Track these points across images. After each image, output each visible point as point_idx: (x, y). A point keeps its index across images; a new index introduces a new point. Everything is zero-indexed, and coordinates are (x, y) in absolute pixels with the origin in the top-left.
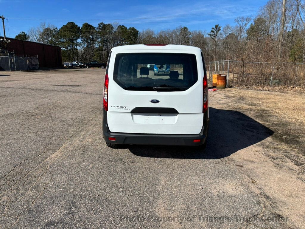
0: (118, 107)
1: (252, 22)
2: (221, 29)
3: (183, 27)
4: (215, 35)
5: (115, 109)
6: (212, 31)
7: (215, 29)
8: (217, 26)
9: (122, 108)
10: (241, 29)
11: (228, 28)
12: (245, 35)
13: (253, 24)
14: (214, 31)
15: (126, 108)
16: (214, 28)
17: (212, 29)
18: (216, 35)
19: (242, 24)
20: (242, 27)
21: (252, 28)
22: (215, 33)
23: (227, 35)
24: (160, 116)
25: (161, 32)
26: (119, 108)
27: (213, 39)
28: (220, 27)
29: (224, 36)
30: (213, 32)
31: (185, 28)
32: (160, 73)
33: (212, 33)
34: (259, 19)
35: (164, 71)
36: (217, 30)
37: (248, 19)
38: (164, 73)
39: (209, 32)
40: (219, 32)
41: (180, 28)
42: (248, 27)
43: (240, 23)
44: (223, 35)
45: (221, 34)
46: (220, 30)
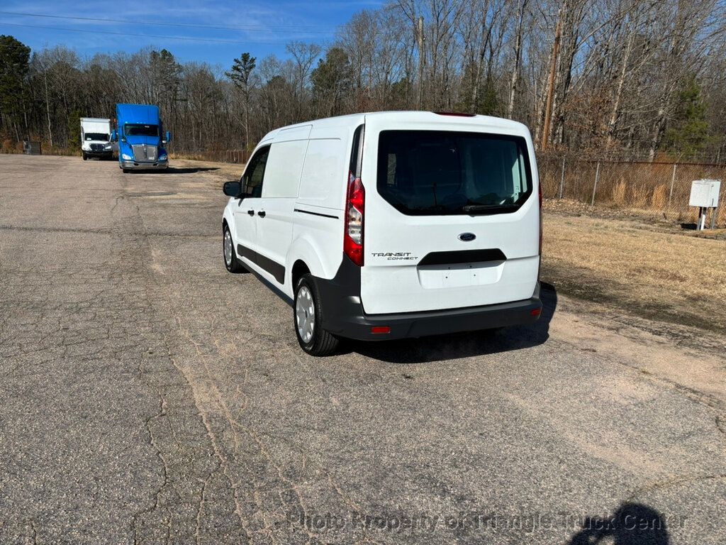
0: (390, 255)
1: (323, 56)
2: (257, 63)
3: (158, 51)
4: (242, 77)
5: (384, 261)
6: (235, 68)
7: (243, 63)
8: (245, 57)
9: (399, 257)
10: (301, 70)
11: (271, 62)
12: (309, 84)
13: (325, 61)
14: (239, 67)
15: (410, 256)
16: (240, 60)
17: (235, 64)
18: (247, 79)
19: (302, 58)
20: (303, 65)
21: (323, 69)
22: (243, 72)
23: (270, 79)
24: (471, 267)
25: (97, 57)
26: (393, 256)
27: (240, 86)
28: (253, 60)
29: (264, 82)
30: (238, 70)
31: (164, 52)
32: (141, 166)
33: (236, 72)
34: (336, 51)
35: (151, 162)
36: (248, 65)
37: (314, 49)
38: (151, 166)
39: (229, 68)
40: (252, 71)
41: (150, 51)
42: (315, 65)
43: (298, 55)
44: (260, 78)
45: (256, 77)
46: (255, 66)
